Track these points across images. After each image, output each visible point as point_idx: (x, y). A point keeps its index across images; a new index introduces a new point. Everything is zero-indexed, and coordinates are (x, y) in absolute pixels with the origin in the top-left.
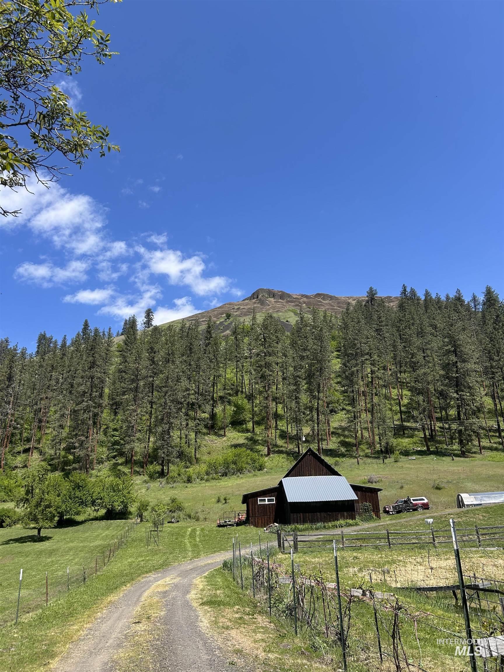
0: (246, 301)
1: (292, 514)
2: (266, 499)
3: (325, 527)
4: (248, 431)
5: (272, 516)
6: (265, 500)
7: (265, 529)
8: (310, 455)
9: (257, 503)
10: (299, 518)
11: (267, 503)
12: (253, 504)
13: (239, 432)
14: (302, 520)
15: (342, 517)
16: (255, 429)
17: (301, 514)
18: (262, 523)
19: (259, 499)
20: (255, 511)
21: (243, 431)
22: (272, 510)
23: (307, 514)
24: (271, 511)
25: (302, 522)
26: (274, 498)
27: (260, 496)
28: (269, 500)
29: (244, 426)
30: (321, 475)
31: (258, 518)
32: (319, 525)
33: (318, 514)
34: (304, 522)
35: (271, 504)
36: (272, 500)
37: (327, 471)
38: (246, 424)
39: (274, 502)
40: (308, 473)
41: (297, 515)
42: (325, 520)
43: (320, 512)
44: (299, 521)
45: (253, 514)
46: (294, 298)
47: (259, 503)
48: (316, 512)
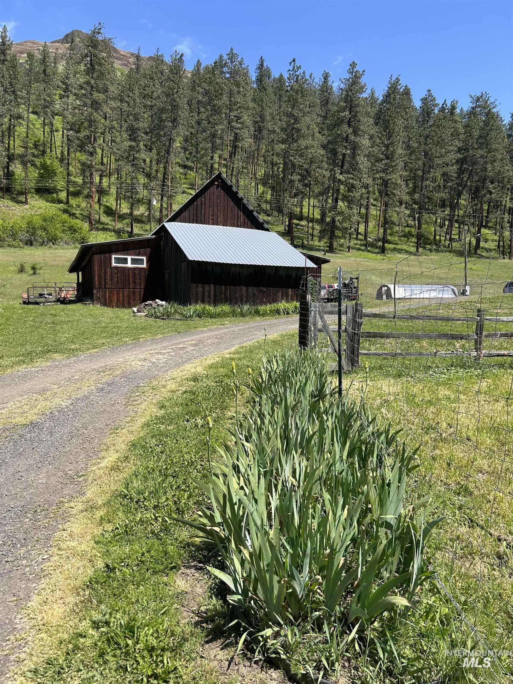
0: (56, 44)
1: (194, 285)
2: (129, 258)
3: (257, 313)
4: (60, 202)
5: (140, 290)
6: (126, 259)
7: (135, 309)
8: (218, 186)
9: (111, 263)
10: (206, 293)
11: (129, 265)
12: (101, 266)
13: (47, 201)
14: (212, 297)
15: (285, 298)
16: (70, 200)
17: (212, 286)
18: (118, 300)
19: (113, 256)
20: (105, 279)
21: (53, 201)
22: (140, 279)
23: (223, 287)
24: (138, 281)
25: (212, 300)
26: (145, 258)
27: (117, 252)
28: (134, 261)
29: (55, 195)
30: (234, 226)
31: (110, 292)
32: (246, 307)
33: (244, 288)
34: (216, 302)
35: (137, 268)
36: (141, 261)
37: (246, 220)
38: (57, 192)
39: (145, 266)
40: (213, 220)
41: (203, 288)
42: (254, 300)
43: (247, 285)
44: (206, 299)
45: (100, 284)
46: (121, 55)
47: (114, 264)
48: (240, 285)
